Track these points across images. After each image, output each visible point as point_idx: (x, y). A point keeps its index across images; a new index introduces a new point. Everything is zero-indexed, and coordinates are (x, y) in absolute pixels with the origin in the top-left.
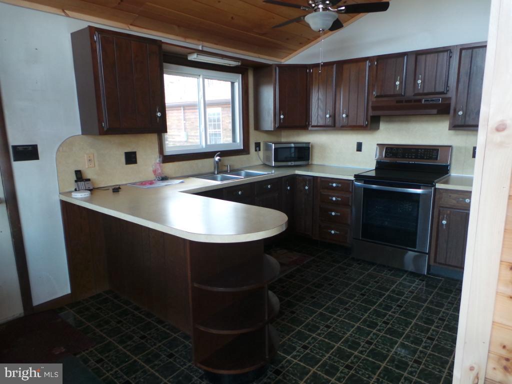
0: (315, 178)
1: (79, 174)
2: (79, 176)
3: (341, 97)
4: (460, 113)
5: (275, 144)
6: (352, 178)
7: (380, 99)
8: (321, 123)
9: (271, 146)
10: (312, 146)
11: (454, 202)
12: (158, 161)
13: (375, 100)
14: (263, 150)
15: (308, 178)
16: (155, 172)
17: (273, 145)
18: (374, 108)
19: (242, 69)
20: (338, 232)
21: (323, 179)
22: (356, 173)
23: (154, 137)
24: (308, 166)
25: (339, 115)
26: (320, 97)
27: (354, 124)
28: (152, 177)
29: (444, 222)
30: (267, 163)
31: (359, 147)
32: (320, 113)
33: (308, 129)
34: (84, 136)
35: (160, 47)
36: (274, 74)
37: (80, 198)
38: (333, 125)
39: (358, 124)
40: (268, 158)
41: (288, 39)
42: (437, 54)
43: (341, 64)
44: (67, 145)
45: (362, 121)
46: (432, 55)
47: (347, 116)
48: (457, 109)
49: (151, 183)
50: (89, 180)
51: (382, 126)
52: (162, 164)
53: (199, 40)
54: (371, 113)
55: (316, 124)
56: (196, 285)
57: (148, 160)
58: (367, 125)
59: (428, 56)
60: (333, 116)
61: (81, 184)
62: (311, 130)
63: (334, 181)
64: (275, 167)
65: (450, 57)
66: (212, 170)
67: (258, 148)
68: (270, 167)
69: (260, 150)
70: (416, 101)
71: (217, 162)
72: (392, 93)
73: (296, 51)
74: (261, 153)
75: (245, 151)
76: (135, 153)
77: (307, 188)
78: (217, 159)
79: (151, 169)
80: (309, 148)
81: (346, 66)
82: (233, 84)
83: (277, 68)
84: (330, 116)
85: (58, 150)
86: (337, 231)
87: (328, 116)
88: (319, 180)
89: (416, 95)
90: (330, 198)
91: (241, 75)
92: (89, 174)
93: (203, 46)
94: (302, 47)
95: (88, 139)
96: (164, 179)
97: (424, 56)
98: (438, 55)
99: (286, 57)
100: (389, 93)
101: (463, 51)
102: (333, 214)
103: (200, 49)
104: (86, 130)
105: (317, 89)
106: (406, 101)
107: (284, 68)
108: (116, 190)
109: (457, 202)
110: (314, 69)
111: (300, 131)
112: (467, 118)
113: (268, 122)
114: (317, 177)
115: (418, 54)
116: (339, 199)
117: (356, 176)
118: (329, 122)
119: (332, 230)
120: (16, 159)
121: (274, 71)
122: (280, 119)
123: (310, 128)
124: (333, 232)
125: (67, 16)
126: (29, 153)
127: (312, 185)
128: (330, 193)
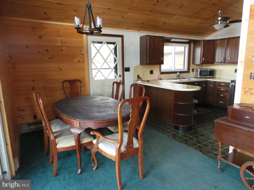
0: (215, 82)
1: (138, 76)
2: (138, 77)
3: (228, 51)
5: (200, 69)
8: (219, 61)
9: (198, 70)
10: (216, 70)
12: (159, 73)
14: (195, 72)
15: (212, 82)
16: (158, 77)
17: (199, 70)
19: (189, 42)
20: (223, 102)
21: (218, 82)
23: (158, 66)
24: (213, 78)
25: (227, 58)
26: (220, 51)
27: (233, 62)
31: (236, 71)
32: (219, 58)
33: (214, 64)
34: (140, 65)
35: (164, 38)
36: (201, 44)
37: (139, 82)
38: (224, 62)
40: (197, 75)
41: (208, 30)
43: (229, 39)
44: (136, 67)
47: (230, 59)
49: (157, 80)
50: (141, 78)
52: (161, 75)
53: (174, 34)
55: (217, 62)
57: (156, 73)
60: (225, 59)
61: (139, 79)
63: (223, 83)
64: (199, 78)
66: (176, 78)
67: (193, 71)
68: (197, 77)
69: (194, 72)
71: (178, 75)
73: (211, 34)
74: (194, 73)
75: (188, 72)
76: (153, 71)
77: (211, 85)
78: (178, 74)
80: (214, 71)
81: (231, 40)
82: (185, 47)
83: (203, 42)
84: (223, 59)
85: (134, 69)
87: (222, 59)
90: (221, 89)
91: (188, 44)
92: (140, 76)
93: (176, 36)
94: (213, 32)
95: (141, 66)
96: (161, 79)
99: (207, 36)
102: (222, 95)
103: (175, 37)
104: (142, 63)
105: (218, 48)
107: (205, 41)
108: (148, 81)
111: (211, 65)
113: (198, 61)
116: (224, 90)
117: (231, 81)
118: (223, 61)
119: (221, 101)
120: (125, 71)
121: (201, 43)
122: (203, 60)
123: (215, 63)
124: (221, 102)
125: (140, 32)
126: (128, 70)
127: (214, 84)
128: (221, 87)
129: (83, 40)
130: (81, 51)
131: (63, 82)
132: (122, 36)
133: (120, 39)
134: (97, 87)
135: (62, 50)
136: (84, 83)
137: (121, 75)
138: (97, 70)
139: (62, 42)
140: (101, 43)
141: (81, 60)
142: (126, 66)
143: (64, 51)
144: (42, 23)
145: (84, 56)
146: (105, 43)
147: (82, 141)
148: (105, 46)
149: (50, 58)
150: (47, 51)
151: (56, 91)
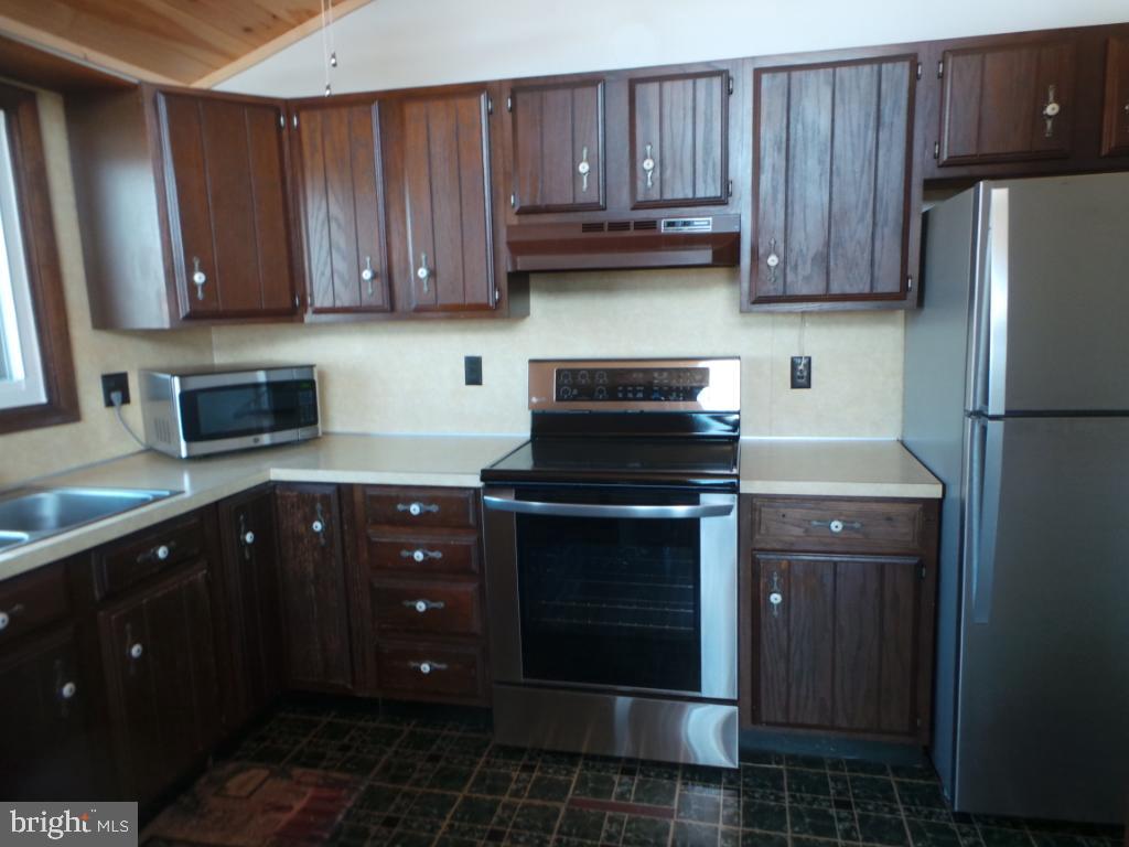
0: (344, 491)
3: (404, 211)
4: (773, 260)
5: (182, 376)
6: (476, 482)
7: (534, 219)
8: (345, 300)
9: (168, 386)
10: (322, 375)
11: (798, 531)
13: (514, 220)
14: (143, 401)
15: (318, 492)
17: (176, 380)
18: (516, 248)
20: (443, 667)
21: (370, 492)
22: (486, 464)
25: (406, 270)
26: (335, 210)
27: (457, 299)
29: (776, 598)
30: (162, 446)
31: (474, 371)
32: (340, 265)
33: (302, 320)
36: (149, 120)
38: (389, 306)
39: (469, 300)
40: (160, 428)
42: (689, 83)
43: (395, 103)
45: (481, 288)
46: (679, 84)
47: (432, 274)
48: (761, 251)
51: (538, 304)
54: (506, 265)
55: (328, 303)
58: (498, 303)
59: (667, 85)
60: (386, 277)
62: (312, 325)
63: (414, 494)
64: (191, 458)
65: (730, 92)
67: (116, 396)
68: (172, 458)
69: (126, 400)
70: (640, 225)
72: (568, 200)
74: (135, 411)
75: (59, 409)
77: (318, 526)
80: (312, 383)
81: (413, 110)
83: (162, 101)
84: (375, 276)
86: (439, 662)
87: (367, 275)
88: (358, 496)
89: (637, 206)
90: (405, 553)
94: (255, 46)
97: (654, 87)
98: (694, 84)
100: (557, 200)
101: (765, 77)
102: (421, 606)
105: (320, 183)
106: (615, 226)
107: (188, 103)
109: (807, 531)
110: (303, 115)
111: (275, 328)
112: (790, 277)
113: (149, 298)
114: (350, 487)
115: (635, 81)
116: (437, 555)
117: (486, 475)
118: (373, 294)
119: (422, 660)
121: (148, 110)
122: (192, 286)
123: (309, 317)
124: (425, 668)
127: (335, 510)
128: (403, 536)
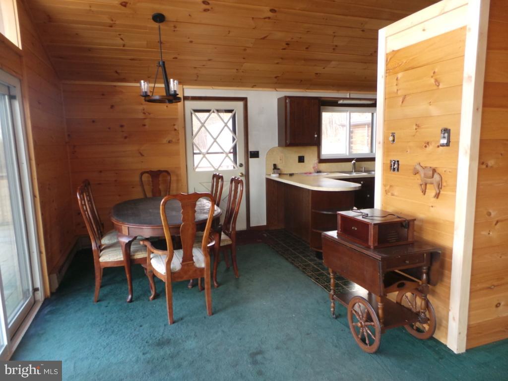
1: (275, 165)
2: (275, 167)
12: (316, 162)
16: (314, 168)
23: (315, 149)
28: (312, 170)
34: (279, 148)
37: (274, 177)
44: (271, 151)
49: (310, 173)
50: (279, 169)
52: (318, 164)
53: (347, 91)
56: (313, 211)
57: (311, 161)
61: (275, 170)
76: (303, 157)
78: (354, 161)
79: (312, 166)
85: (267, 154)
92: (279, 166)
93: (350, 94)
95: (281, 149)
96: (319, 172)
103: (348, 97)
104: (280, 145)
108: (291, 175)
120: (251, 157)
125: (277, 91)
126: (255, 155)
129: (177, 109)
130: (174, 125)
131: (142, 174)
132: (244, 100)
133: (241, 104)
134: (200, 183)
135: (144, 125)
136: (178, 176)
137: (243, 163)
138: (201, 156)
139: (144, 113)
140: (208, 111)
141: (174, 140)
142: (252, 148)
143: (147, 127)
144: (115, 86)
145: (179, 133)
146: (215, 111)
147: (134, 255)
148: (214, 115)
149: (126, 138)
150: (122, 126)
151: (133, 187)
